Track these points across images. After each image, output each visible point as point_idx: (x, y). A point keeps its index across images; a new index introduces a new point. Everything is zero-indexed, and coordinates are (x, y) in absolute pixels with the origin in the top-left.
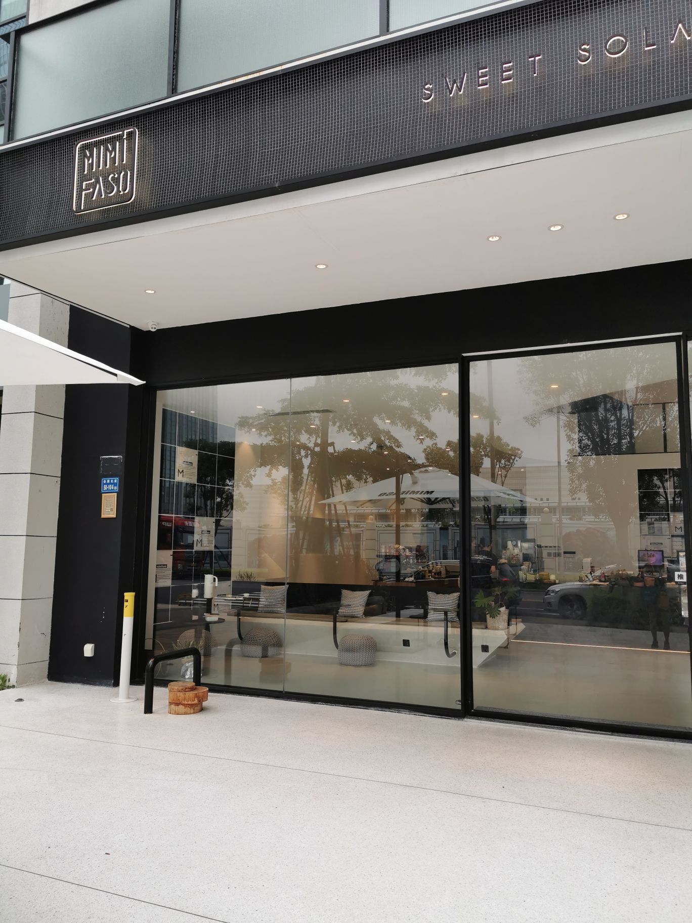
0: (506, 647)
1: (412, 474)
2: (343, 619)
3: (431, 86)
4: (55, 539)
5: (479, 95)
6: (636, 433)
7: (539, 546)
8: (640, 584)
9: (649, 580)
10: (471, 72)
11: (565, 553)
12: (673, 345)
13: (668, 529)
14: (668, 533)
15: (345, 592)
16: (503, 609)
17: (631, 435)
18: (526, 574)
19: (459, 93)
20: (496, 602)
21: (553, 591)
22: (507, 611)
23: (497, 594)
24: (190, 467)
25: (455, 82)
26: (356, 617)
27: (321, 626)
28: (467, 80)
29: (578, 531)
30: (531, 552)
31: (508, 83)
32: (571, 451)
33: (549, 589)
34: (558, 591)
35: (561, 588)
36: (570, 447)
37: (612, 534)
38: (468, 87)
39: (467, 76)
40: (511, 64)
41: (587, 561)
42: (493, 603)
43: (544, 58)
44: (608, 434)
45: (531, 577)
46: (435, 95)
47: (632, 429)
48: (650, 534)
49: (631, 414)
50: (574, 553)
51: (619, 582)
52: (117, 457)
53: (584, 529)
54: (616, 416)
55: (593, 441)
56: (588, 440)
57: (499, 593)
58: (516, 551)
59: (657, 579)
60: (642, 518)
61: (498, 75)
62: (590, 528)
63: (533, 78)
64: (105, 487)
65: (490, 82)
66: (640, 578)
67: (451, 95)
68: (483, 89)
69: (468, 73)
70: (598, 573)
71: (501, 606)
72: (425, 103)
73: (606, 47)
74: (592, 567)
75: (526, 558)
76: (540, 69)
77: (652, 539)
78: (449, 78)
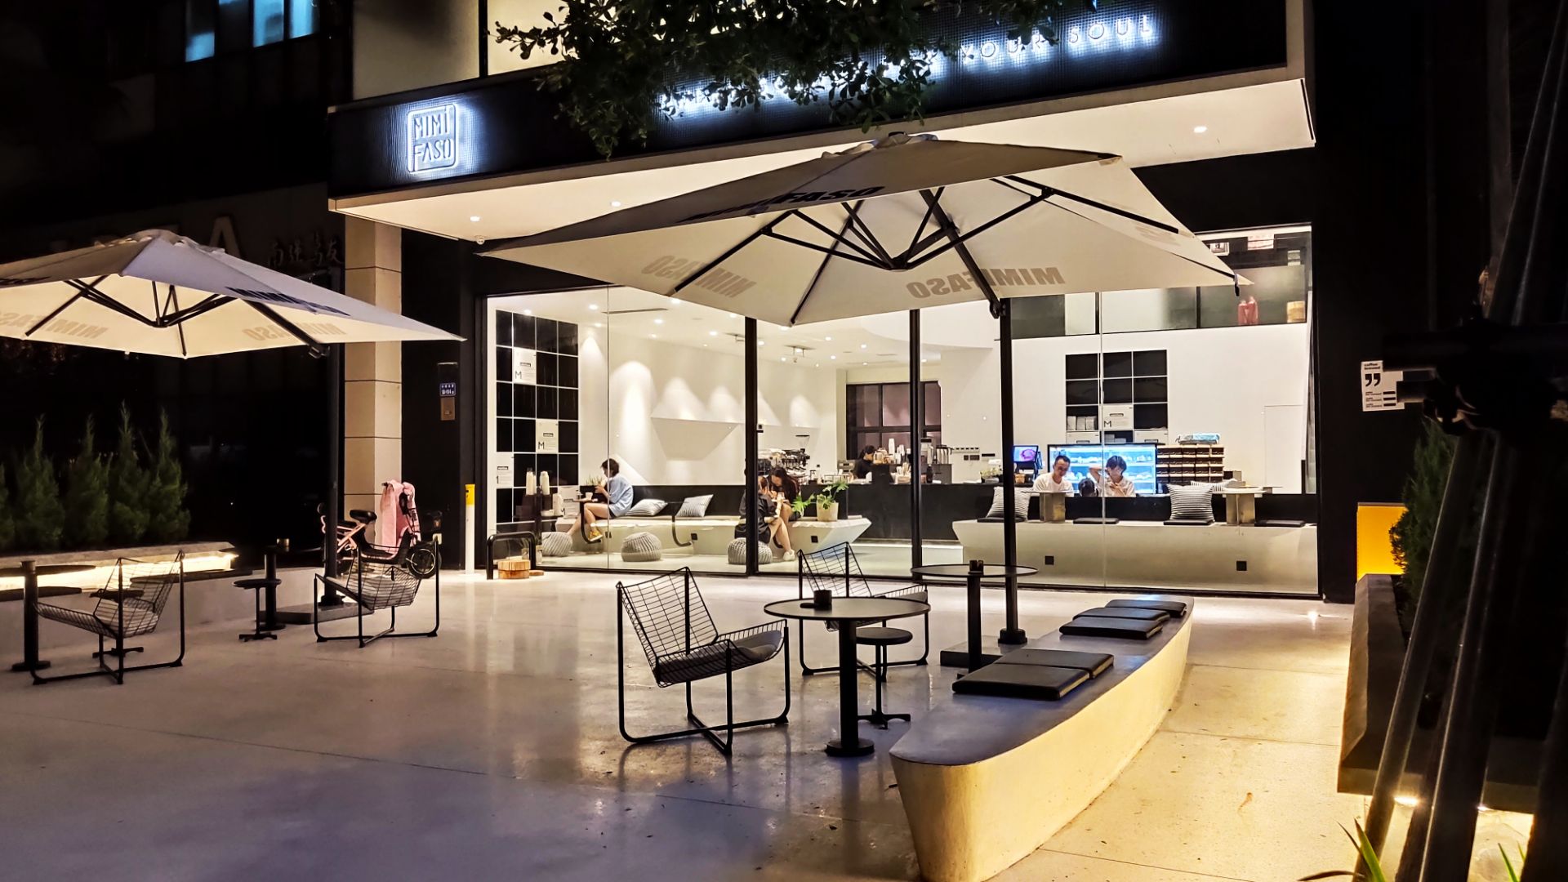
4: (400, 441)
24: (528, 367)
48: (1077, 431)
50: (993, 455)
52: (452, 363)
64: (444, 392)
77: (1079, 437)
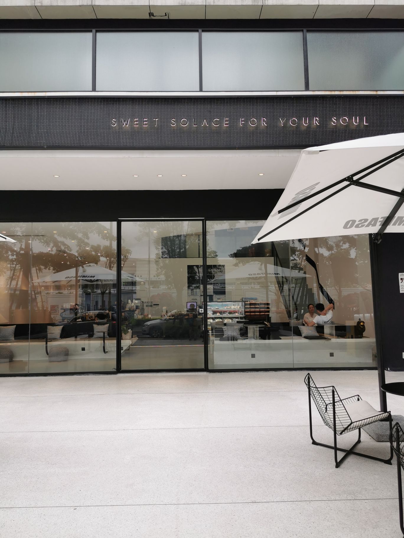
0: (129, 350)
1: (83, 267)
2: (50, 340)
3: (115, 120)
5: (134, 129)
6: (187, 247)
7: (143, 302)
8: (187, 317)
9: (191, 316)
10: (131, 118)
11: (154, 305)
12: (201, 222)
13: (199, 292)
14: (199, 294)
15: (49, 327)
16: (130, 330)
17: (185, 248)
18: (138, 316)
19: (126, 125)
20: (127, 327)
21: (147, 325)
22: (132, 331)
23: (127, 324)
25: (125, 121)
26: (56, 339)
27: (40, 345)
28: (130, 121)
29: (158, 294)
30: (139, 305)
31: (146, 127)
32: (157, 254)
33: (145, 324)
34: (149, 325)
35: (151, 323)
36: (157, 252)
37: (175, 295)
38: (130, 124)
39: (130, 120)
40: (147, 119)
41: (164, 308)
42: (125, 328)
43: (159, 120)
44: (174, 248)
45: (140, 317)
46: (117, 124)
47: (185, 245)
48: (192, 295)
49: (185, 238)
50: (158, 305)
51: (179, 317)
53: (161, 293)
54: (179, 239)
55: (168, 250)
56: (166, 249)
57: (127, 323)
58: (133, 304)
59: (194, 314)
60: (189, 287)
61: (141, 121)
62: (164, 292)
63: (155, 127)
65: (139, 124)
66: (188, 315)
67: (123, 126)
68: (136, 127)
69: (130, 119)
70: (169, 314)
71: (129, 329)
72: (113, 127)
73: (181, 121)
74: (167, 311)
75: (137, 307)
76: (157, 124)
77: (193, 297)
78: (123, 119)
